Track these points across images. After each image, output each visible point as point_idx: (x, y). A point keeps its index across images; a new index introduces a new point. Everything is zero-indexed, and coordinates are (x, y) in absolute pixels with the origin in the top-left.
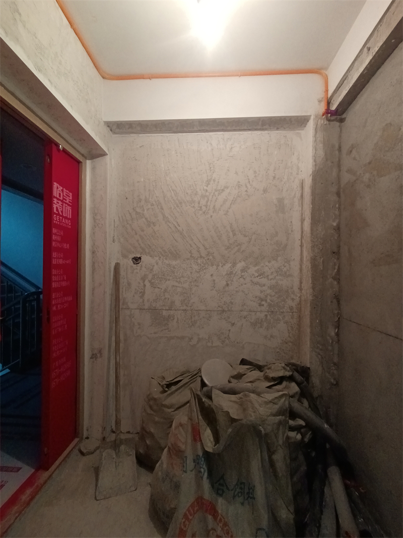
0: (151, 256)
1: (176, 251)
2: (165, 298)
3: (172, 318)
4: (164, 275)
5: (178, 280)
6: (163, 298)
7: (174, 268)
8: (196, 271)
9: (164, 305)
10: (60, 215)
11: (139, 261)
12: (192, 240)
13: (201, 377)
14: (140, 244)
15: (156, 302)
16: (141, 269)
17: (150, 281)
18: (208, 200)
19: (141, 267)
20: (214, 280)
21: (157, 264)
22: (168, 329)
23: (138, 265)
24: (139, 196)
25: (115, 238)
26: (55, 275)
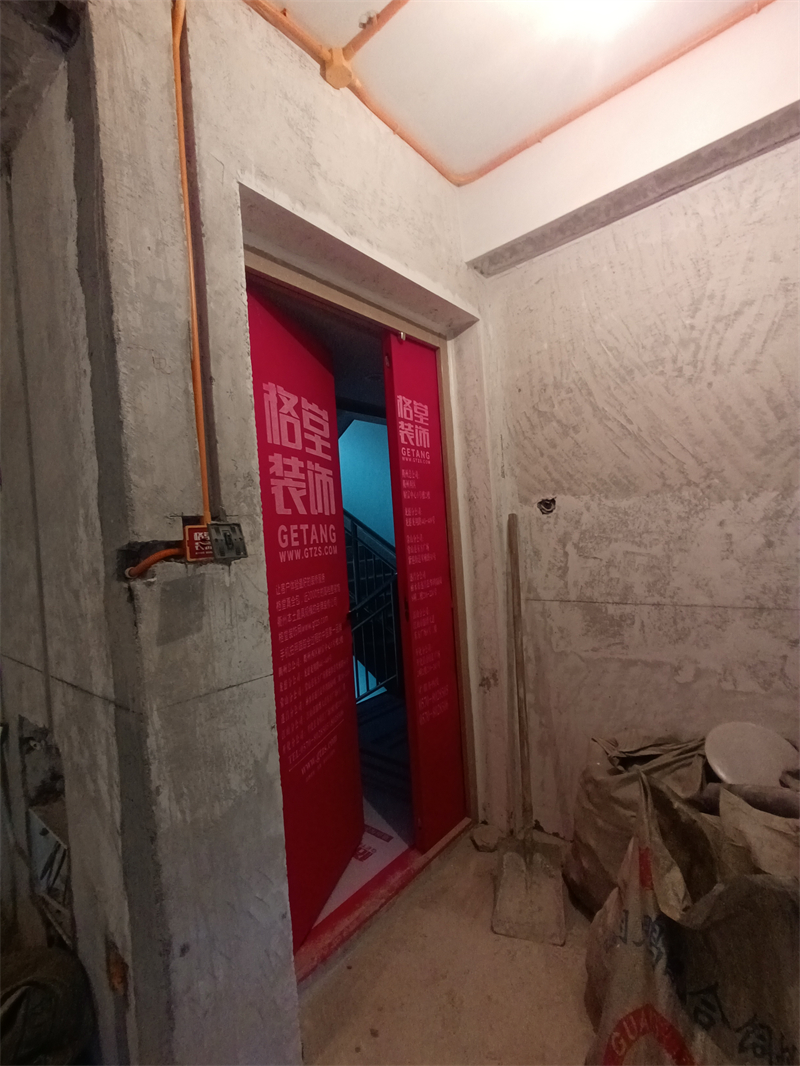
0: (574, 495)
1: (626, 477)
2: (611, 579)
3: (629, 622)
4: (604, 531)
5: (637, 540)
6: (605, 578)
7: (626, 513)
8: (679, 517)
9: (609, 594)
10: (411, 447)
11: (552, 507)
12: (664, 448)
13: (704, 757)
14: (549, 474)
15: (593, 588)
16: (556, 524)
17: (576, 546)
18: (698, 347)
19: (557, 517)
20: (729, 536)
21: (588, 509)
22: (622, 643)
23: (550, 515)
24: (541, 380)
25: (505, 468)
26: (410, 544)
